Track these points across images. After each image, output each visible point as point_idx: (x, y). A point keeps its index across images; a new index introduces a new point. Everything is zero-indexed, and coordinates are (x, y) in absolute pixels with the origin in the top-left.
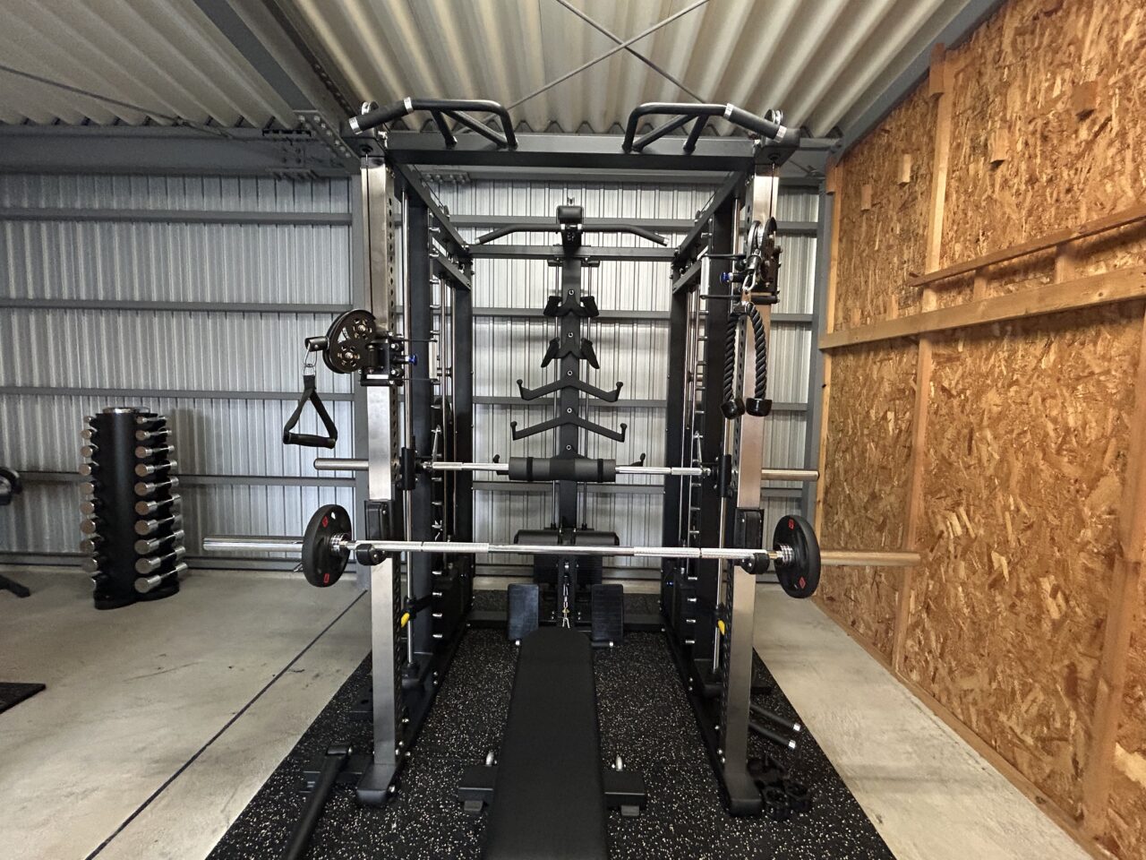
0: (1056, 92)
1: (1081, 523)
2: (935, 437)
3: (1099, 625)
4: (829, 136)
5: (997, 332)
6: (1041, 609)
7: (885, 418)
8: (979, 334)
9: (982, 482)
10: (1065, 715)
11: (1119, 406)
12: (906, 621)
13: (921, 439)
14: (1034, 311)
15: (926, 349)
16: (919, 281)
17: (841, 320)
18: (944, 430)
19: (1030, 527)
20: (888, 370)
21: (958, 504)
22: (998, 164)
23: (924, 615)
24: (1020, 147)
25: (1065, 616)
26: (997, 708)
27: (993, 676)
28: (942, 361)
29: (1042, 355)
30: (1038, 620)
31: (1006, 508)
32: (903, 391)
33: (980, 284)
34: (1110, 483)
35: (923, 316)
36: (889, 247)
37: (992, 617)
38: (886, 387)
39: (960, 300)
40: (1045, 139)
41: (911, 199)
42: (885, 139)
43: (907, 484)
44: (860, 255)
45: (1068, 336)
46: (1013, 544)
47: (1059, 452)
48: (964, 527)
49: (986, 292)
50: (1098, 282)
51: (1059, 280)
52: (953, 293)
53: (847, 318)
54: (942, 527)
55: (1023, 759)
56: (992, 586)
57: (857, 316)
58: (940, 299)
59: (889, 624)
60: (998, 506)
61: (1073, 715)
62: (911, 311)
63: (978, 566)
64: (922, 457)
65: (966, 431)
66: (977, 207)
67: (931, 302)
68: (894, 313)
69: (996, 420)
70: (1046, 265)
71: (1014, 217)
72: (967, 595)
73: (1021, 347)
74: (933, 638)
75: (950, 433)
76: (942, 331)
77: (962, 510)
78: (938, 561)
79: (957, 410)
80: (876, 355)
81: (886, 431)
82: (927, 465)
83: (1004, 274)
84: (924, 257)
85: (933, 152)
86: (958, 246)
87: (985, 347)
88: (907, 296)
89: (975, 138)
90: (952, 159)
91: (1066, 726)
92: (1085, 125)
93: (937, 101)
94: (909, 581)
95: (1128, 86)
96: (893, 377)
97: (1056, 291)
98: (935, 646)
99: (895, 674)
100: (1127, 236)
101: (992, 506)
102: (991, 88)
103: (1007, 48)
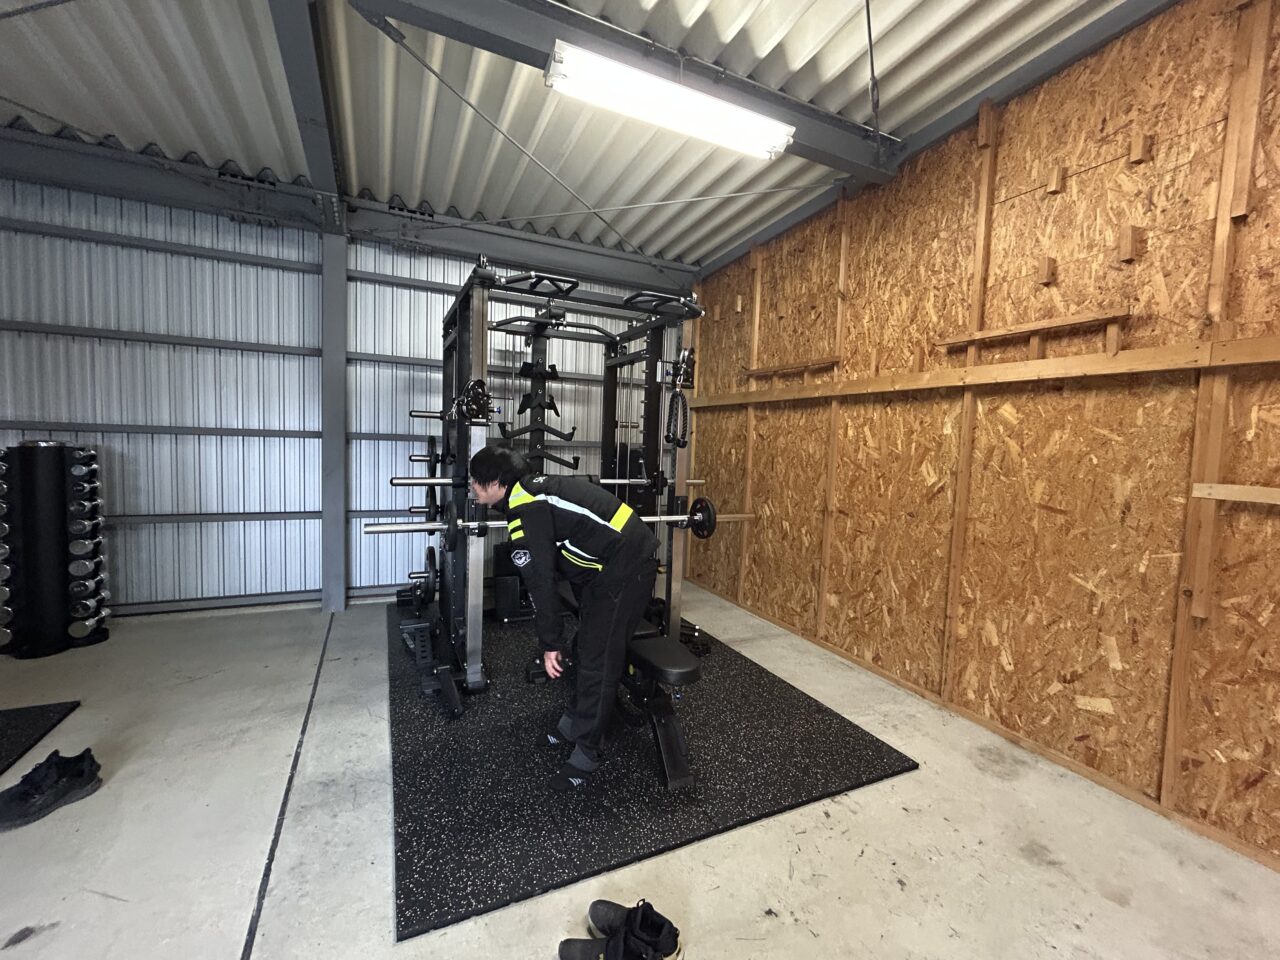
0: (803, 291)
1: (815, 498)
2: (756, 464)
3: (821, 543)
4: (693, 264)
5: (782, 405)
6: (802, 543)
7: (730, 452)
8: (775, 406)
9: (778, 485)
10: (811, 590)
11: (825, 443)
12: (743, 573)
13: (750, 465)
14: (796, 397)
15: (751, 411)
16: (748, 373)
17: (702, 389)
18: (760, 459)
19: (797, 505)
20: (731, 423)
21: (768, 498)
22: (781, 318)
23: (753, 566)
24: (790, 312)
25: (810, 544)
26: (786, 601)
27: (784, 585)
28: (759, 420)
29: (799, 419)
30: (801, 550)
31: (788, 497)
32: (740, 436)
33: (775, 379)
34: (823, 477)
35: (748, 394)
36: (731, 348)
37: (784, 554)
38: (730, 434)
39: (767, 386)
40: (799, 312)
41: (742, 322)
42: (726, 280)
43: (743, 491)
44: (713, 349)
45: (809, 411)
46: (791, 514)
47: (807, 466)
48: (771, 511)
49: (779, 384)
50: (817, 387)
51: (805, 384)
52: (764, 382)
53: (706, 388)
54: (760, 512)
55: (796, 619)
56: (783, 538)
57: (712, 389)
58: (757, 384)
59: (735, 578)
60: (785, 495)
61: (814, 588)
62: (743, 389)
63: (777, 530)
64: (750, 474)
65: (770, 459)
66: (773, 337)
67: (754, 386)
68: (734, 390)
69: (783, 452)
70: (800, 374)
71: (789, 347)
72: (772, 546)
73: (792, 415)
74: (758, 576)
75: (763, 460)
76: (760, 403)
77: (769, 502)
78: (759, 533)
79: (766, 447)
80: (724, 414)
81: (731, 461)
82: (753, 479)
83: (785, 376)
84: (749, 359)
85: (752, 299)
86: (765, 357)
87: (779, 413)
88: (741, 380)
89: (771, 299)
90: (761, 307)
91: (811, 595)
92: (813, 312)
93: (754, 270)
94: (745, 548)
95: (826, 301)
96: (734, 428)
97: (804, 389)
98: (759, 581)
99: (739, 605)
100: (827, 368)
101: (782, 497)
102: (778, 276)
103: (784, 258)
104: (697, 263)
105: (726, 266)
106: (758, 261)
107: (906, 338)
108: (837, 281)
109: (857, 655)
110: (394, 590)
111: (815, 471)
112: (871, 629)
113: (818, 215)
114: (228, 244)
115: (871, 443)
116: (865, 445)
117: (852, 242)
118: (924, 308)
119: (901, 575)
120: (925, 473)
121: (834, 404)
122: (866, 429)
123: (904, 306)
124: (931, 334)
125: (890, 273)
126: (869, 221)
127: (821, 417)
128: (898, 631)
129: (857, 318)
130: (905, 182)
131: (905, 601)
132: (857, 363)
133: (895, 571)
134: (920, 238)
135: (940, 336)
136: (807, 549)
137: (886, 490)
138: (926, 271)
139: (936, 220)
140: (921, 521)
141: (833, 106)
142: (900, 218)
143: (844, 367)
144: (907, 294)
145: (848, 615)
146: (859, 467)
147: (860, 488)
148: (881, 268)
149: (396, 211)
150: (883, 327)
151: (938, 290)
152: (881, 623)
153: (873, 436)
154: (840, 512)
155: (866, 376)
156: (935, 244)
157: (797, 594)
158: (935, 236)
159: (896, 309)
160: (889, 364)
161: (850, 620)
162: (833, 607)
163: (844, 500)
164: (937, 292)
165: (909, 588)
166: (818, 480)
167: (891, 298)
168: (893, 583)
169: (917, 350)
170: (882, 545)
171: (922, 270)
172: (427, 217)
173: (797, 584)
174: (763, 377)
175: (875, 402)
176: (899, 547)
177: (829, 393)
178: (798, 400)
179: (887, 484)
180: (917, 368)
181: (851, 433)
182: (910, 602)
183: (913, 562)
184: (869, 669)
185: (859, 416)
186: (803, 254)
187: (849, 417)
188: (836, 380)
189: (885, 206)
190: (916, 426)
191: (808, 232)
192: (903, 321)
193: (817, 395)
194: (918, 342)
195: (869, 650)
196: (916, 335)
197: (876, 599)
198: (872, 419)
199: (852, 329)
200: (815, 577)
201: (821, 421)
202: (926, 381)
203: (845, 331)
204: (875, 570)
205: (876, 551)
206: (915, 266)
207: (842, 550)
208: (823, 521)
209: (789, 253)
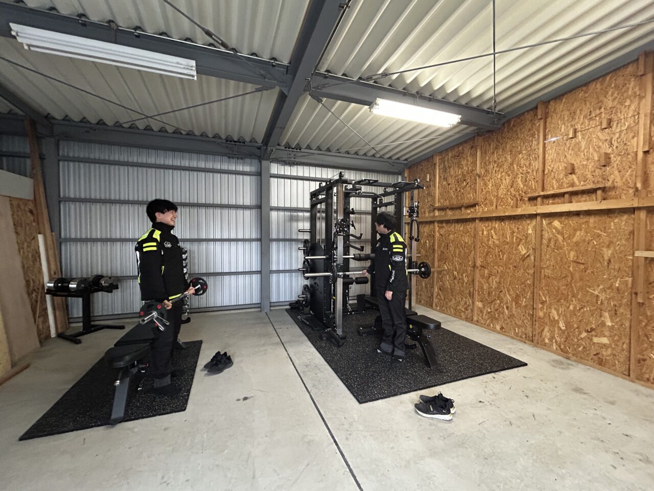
0: (459, 173)
1: (469, 261)
2: (439, 247)
3: (473, 280)
5: (451, 221)
6: (463, 281)
7: (426, 242)
8: (448, 222)
9: (450, 256)
10: (469, 301)
11: (473, 237)
12: (435, 294)
13: (436, 248)
15: (436, 224)
16: (434, 208)
18: (441, 245)
19: (460, 264)
20: (426, 229)
22: (449, 184)
23: (440, 292)
24: (453, 182)
25: (468, 281)
26: (457, 306)
27: (456, 299)
28: (440, 228)
29: (460, 227)
30: (463, 283)
31: (456, 261)
32: (430, 235)
33: (448, 210)
34: (473, 252)
35: (434, 216)
36: (424, 196)
37: (455, 286)
38: (426, 234)
39: (443, 213)
40: (458, 182)
41: (430, 186)
42: (421, 167)
43: (434, 259)
45: (464, 223)
46: (458, 268)
47: (465, 247)
48: (447, 267)
49: (450, 213)
50: (469, 214)
51: (462, 213)
52: (442, 211)
54: (442, 268)
55: (462, 314)
56: (454, 279)
58: (438, 212)
59: (431, 298)
60: (454, 260)
61: (471, 300)
62: (432, 214)
63: (451, 275)
64: (436, 252)
65: (446, 244)
66: (446, 192)
67: (437, 213)
68: (427, 214)
69: (453, 242)
70: (460, 208)
71: (453, 197)
72: (449, 283)
73: (456, 225)
74: (442, 296)
75: (443, 245)
76: (440, 221)
77: (447, 263)
78: (442, 277)
79: (444, 239)
82: (438, 254)
83: (452, 209)
84: (434, 201)
85: (435, 176)
86: (442, 200)
87: (449, 225)
88: (430, 211)
89: (444, 176)
90: (439, 179)
91: (469, 303)
92: (465, 182)
93: (435, 164)
94: (435, 285)
95: (471, 177)
96: (428, 231)
97: (462, 215)
98: (443, 298)
99: (433, 309)
100: (474, 205)
101: (453, 261)
102: (447, 166)
103: (449, 159)
104: (406, 160)
105: (421, 161)
106: (437, 160)
107: (509, 193)
108: (476, 169)
109: (493, 328)
110: (288, 303)
111: (469, 249)
112: (499, 316)
113: (466, 142)
114: (225, 167)
115: (495, 237)
116: (492, 238)
117: (482, 153)
118: (517, 181)
119: (512, 292)
120: (521, 250)
121: (477, 221)
122: (492, 231)
123: (508, 181)
124: (521, 192)
125: (500, 167)
126: (490, 145)
127: (470, 226)
128: (511, 316)
129: (486, 184)
130: (506, 130)
131: (514, 303)
132: (486, 204)
133: (509, 291)
134: (514, 153)
135: (524, 193)
136: (466, 283)
137: (503, 257)
138: (517, 166)
139: (521, 147)
140: (520, 269)
141: (475, 105)
142: (504, 145)
143: (481, 205)
144: (509, 176)
145: (487, 311)
146: (490, 247)
147: (491, 256)
148: (496, 165)
149: (287, 149)
150: (498, 189)
151: (523, 174)
152: (503, 313)
153: (496, 234)
154: (482, 266)
155: (491, 209)
156: (520, 156)
157: (462, 303)
158: (520, 152)
159: (504, 181)
160: (502, 204)
161: (489, 313)
162: (480, 308)
163: (483, 261)
164: (522, 175)
165: (516, 298)
166: (470, 253)
167: (501, 177)
168: (508, 296)
169: (515, 199)
170: (502, 280)
171: (515, 166)
172: (298, 150)
173: (462, 299)
174: (441, 209)
175: (496, 220)
176: (510, 281)
177: (474, 217)
178: (459, 219)
179: (503, 254)
180: (515, 206)
181: (485, 233)
182: (516, 303)
183: (517, 286)
184: (499, 333)
185: (488, 226)
186: (458, 158)
187: (484, 226)
188: (477, 211)
189: (497, 139)
190: (516, 230)
191: (461, 148)
192: (507, 186)
193: (468, 217)
194: (515, 196)
195: (498, 325)
196: (513, 192)
197: (500, 303)
198: (495, 227)
199: (484, 189)
200: (471, 295)
201: (471, 228)
202: (519, 212)
203: (480, 190)
204: (500, 291)
205: (500, 283)
206: (512, 164)
207: (483, 283)
208: (474, 271)
209: (452, 157)
